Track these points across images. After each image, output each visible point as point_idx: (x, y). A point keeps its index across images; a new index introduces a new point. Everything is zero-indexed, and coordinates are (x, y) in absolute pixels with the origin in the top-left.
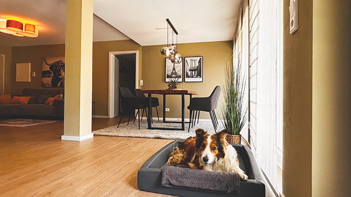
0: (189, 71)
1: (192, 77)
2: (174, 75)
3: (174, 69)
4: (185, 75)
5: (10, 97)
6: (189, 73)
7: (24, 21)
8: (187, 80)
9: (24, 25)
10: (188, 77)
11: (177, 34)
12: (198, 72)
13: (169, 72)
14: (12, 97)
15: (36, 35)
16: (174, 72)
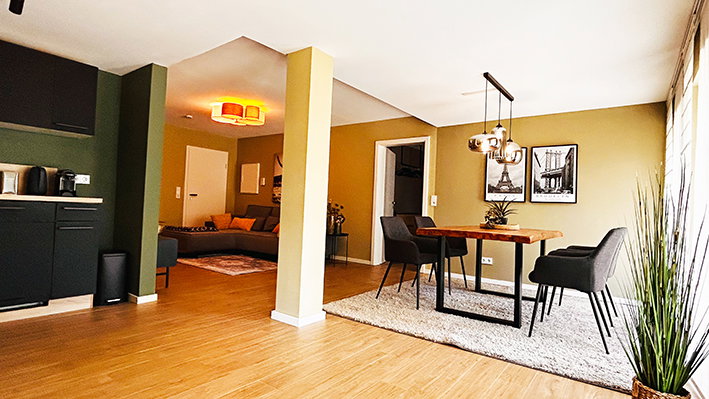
0: (543, 176)
1: (549, 192)
2: (504, 188)
3: (505, 173)
4: (531, 187)
5: (230, 218)
6: (542, 183)
7: (244, 102)
8: (536, 197)
9: (244, 108)
10: (539, 190)
11: (511, 99)
12: (566, 180)
13: (492, 181)
14: (233, 218)
15: (261, 121)
16: (505, 179)
